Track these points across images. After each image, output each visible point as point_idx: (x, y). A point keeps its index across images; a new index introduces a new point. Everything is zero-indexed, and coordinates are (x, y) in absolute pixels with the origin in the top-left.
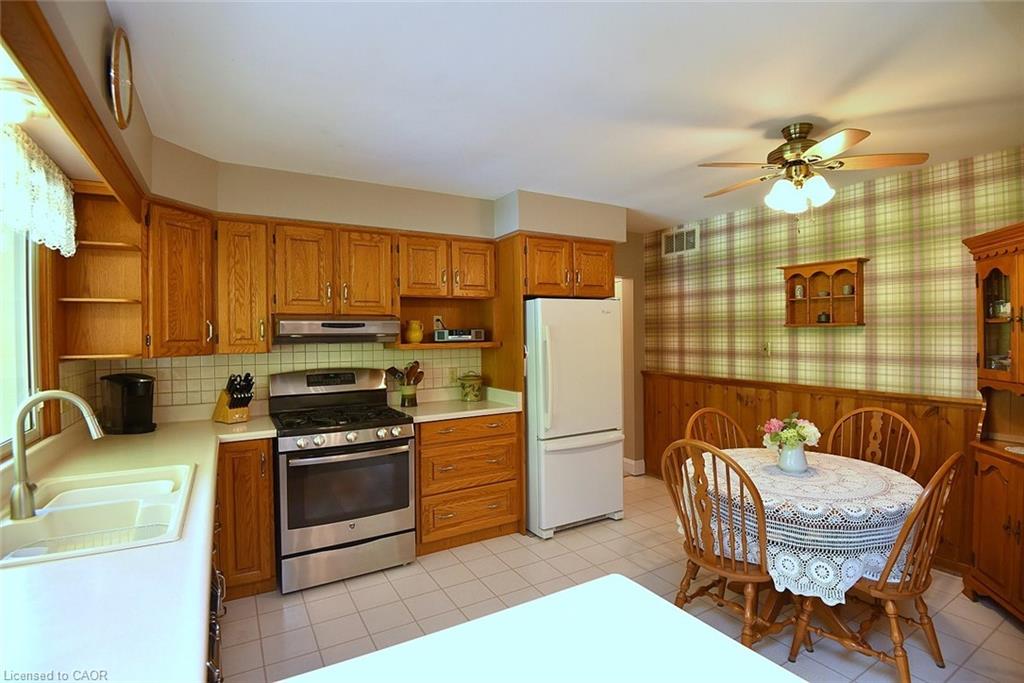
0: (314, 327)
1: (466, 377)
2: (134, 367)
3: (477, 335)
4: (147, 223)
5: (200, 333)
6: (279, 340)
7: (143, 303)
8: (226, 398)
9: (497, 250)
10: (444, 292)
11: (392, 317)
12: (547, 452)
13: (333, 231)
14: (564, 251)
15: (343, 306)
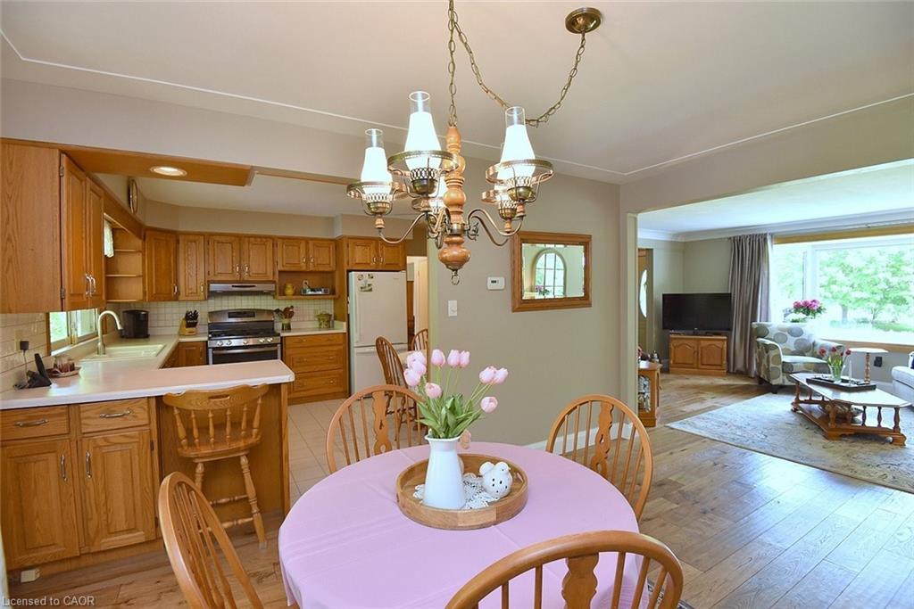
0: (229, 287)
1: (321, 315)
2: (138, 307)
3: (325, 291)
4: (144, 240)
5: (171, 290)
6: (212, 295)
7: (143, 276)
8: (185, 323)
9: (337, 244)
10: (304, 268)
11: (274, 282)
12: (358, 353)
13: (240, 238)
14: (373, 245)
15: (245, 276)
